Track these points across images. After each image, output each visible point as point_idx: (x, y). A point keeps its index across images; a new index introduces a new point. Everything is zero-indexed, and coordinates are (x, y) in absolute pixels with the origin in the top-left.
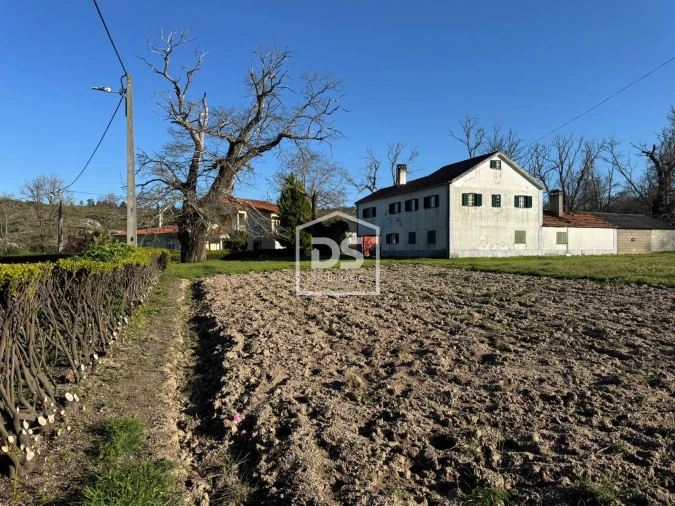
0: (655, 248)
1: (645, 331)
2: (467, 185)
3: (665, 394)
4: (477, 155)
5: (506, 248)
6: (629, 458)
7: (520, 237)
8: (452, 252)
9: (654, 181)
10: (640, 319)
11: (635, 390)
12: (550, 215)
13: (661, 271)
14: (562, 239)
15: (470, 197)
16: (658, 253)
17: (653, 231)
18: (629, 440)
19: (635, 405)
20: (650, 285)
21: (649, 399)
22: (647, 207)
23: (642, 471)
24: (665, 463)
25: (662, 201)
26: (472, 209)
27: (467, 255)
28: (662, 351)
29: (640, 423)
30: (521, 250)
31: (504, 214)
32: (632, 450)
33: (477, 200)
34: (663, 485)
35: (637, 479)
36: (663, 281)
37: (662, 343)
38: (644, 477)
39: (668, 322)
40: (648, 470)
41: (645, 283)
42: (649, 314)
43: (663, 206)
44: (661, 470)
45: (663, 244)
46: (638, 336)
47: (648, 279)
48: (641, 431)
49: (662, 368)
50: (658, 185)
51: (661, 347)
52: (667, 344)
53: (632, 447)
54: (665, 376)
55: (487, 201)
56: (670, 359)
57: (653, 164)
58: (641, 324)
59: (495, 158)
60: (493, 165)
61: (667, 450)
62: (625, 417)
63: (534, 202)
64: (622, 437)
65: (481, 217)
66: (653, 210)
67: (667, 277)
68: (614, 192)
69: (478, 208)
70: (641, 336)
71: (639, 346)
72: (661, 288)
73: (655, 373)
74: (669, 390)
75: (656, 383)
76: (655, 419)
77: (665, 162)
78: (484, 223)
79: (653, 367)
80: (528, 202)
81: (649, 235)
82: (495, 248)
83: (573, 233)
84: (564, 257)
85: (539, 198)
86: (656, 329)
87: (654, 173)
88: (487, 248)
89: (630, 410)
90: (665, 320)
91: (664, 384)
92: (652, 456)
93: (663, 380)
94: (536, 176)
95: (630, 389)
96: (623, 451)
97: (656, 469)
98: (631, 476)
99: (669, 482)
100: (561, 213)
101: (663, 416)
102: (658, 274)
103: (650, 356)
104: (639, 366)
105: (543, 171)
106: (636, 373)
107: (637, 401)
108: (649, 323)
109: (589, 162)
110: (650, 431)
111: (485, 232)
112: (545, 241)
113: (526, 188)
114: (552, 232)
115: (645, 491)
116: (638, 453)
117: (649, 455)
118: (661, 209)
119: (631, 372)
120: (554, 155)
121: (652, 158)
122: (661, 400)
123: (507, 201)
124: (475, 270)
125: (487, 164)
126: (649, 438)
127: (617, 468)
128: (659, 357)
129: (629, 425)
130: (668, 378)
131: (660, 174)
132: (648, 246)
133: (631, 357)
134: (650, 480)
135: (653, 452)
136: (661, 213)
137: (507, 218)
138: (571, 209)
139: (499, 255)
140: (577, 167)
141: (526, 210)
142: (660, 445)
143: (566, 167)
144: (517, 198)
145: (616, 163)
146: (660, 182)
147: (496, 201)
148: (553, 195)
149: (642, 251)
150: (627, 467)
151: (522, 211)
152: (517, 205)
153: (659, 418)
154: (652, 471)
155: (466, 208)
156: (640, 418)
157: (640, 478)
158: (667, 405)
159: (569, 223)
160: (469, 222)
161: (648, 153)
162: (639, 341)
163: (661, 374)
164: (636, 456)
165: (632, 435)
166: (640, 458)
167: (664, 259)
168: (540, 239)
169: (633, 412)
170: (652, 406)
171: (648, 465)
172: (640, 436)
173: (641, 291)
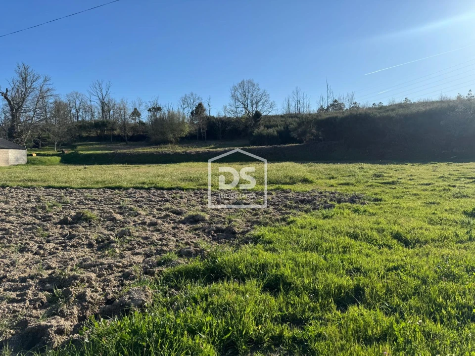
0: (12, 162)
1: (11, 218)
3: (30, 255)
6: (12, 301)
9: (8, 114)
10: (7, 211)
11: (9, 258)
13: (18, 177)
16: (14, 165)
17: (10, 150)
18: (9, 290)
19: (12, 268)
20: (11, 187)
21: (20, 261)
22: (4, 132)
23: (22, 305)
24: (35, 294)
25: (14, 129)
28: (24, 229)
29: (16, 277)
32: (13, 295)
34: (35, 308)
35: (19, 311)
36: (20, 184)
37: (24, 224)
38: (23, 308)
39: (27, 210)
40: (25, 303)
41: (7, 186)
42: (13, 207)
43: (15, 133)
44: (33, 300)
45: (17, 159)
46: (7, 222)
47: (10, 184)
48: (17, 281)
49: (26, 240)
50: (11, 117)
51: (24, 227)
52: (28, 224)
53: (13, 293)
54: (28, 244)
56: (30, 233)
57: (7, 102)
58: (8, 214)
61: (35, 287)
62: (5, 277)
64: (5, 290)
66: (9, 136)
67: (23, 181)
70: (9, 222)
71: (9, 229)
72: (19, 189)
73: (22, 243)
74: (32, 252)
75: (23, 250)
76: (25, 271)
77: (15, 102)
79: (20, 240)
81: (7, 153)
86: (19, 216)
87: (8, 108)
89: (8, 271)
90: (24, 209)
91: (28, 249)
92: (27, 293)
93: (28, 246)
95: (6, 258)
96: (7, 298)
97: (30, 301)
98: (15, 311)
99: (39, 305)
101: (30, 268)
102: (17, 179)
103: (17, 234)
104: (10, 242)
106: (9, 246)
107: (12, 265)
108: (13, 213)
110: (23, 280)
115: (25, 315)
116: (18, 296)
117: (25, 294)
118: (14, 135)
119: (6, 247)
121: (6, 97)
122: (28, 259)
126: (23, 284)
127: (4, 310)
128: (23, 233)
129: (9, 281)
130: (31, 245)
131: (12, 110)
132: (7, 161)
133: (4, 237)
134: (27, 308)
135: (27, 291)
136: (14, 138)
142: (31, 286)
146: (13, 115)
149: (3, 165)
150: (11, 307)
153: (28, 270)
154: (28, 302)
156: (15, 274)
157: (20, 310)
158: (32, 261)
161: (3, 94)
162: (8, 226)
163: (26, 243)
164: (16, 298)
165: (11, 286)
166: (19, 298)
167: (19, 169)
169: (10, 272)
170: (22, 265)
171: (24, 300)
172: (17, 285)
173: (6, 192)
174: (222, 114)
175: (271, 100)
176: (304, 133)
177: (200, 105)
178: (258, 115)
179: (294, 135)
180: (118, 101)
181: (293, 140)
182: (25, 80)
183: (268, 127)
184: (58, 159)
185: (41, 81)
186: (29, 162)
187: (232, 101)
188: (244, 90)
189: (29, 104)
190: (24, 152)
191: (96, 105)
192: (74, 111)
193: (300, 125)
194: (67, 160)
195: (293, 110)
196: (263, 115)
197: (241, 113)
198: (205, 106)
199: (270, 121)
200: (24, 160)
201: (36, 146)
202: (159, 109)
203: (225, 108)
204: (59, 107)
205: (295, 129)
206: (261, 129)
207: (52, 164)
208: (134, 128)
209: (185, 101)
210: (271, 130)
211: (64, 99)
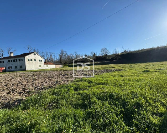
0: (60, 67)
2: (29, 57)
4: (31, 52)
5: (38, 68)
7: (40, 66)
8: (26, 69)
12: (45, 63)
14: (47, 66)
15: (30, 60)
17: (60, 65)
22: (59, 62)
26: (31, 62)
27: (30, 70)
30: (40, 68)
31: (37, 62)
33: (31, 60)
55: (33, 60)
57: (59, 56)
59: (35, 53)
60: (34, 54)
63: (42, 61)
65: (32, 63)
68: (55, 60)
69: (32, 61)
77: (61, 56)
78: (33, 64)
80: (41, 61)
82: (36, 68)
83: (49, 65)
84: (48, 69)
85: (43, 60)
87: (60, 58)
88: (34, 68)
94: (43, 57)
100: (47, 63)
105: (44, 56)
109: (51, 55)
111: (33, 66)
112: (45, 67)
113: (41, 59)
114: (46, 65)
118: (61, 62)
120: (45, 54)
123: (38, 60)
124: (32, 72)
125: (33, 54)
132: (59, 67)
137: (38, 63)
138: (49, 62)
139: (37, 69)
140: (49, 56)
141: (41, 62)
143: (48, 56)
144: (39, 60)
145: (55, 56)
147: (35, 60)
148: (46, 60)
149: (59, 68)
151: (40, 62)
152: (39, 61)
155: (29, 61)
159: (48, 64)
160: (30, 64)
168: (44, 67)
174: (99, 55)
175: (109, 51)
176: (117, 58)
177: (94, 54)
178: (107, 55)
179: (115, 58)
180: (79, 55)
181: (114, 60)
182: (62, 52)
183: (109, 57)
184: (68, 66)
185: (65, 52)
186: (63, 67)
187: (101, 52)
188: (103, 50)
189: (63, 56)
190: (62, 65)
191: (75, 55)
192: (71, 57)
193: (116, 56)
194: (69, 66)
195: (115, 53)
196: (108, 55)
197: (103, 55)
198: (96, 54)
199: (110, 56)
200: (62, 67)
201: (64, 64)
202: (86, 55)
203: (100, 54)
204: (68, 56)
205: (115, 57)
206: (108, 58)
207: (67, 67)
208: (82, 60)
209: (91, 53)
210: (109, 58)
211: (69, 55)
